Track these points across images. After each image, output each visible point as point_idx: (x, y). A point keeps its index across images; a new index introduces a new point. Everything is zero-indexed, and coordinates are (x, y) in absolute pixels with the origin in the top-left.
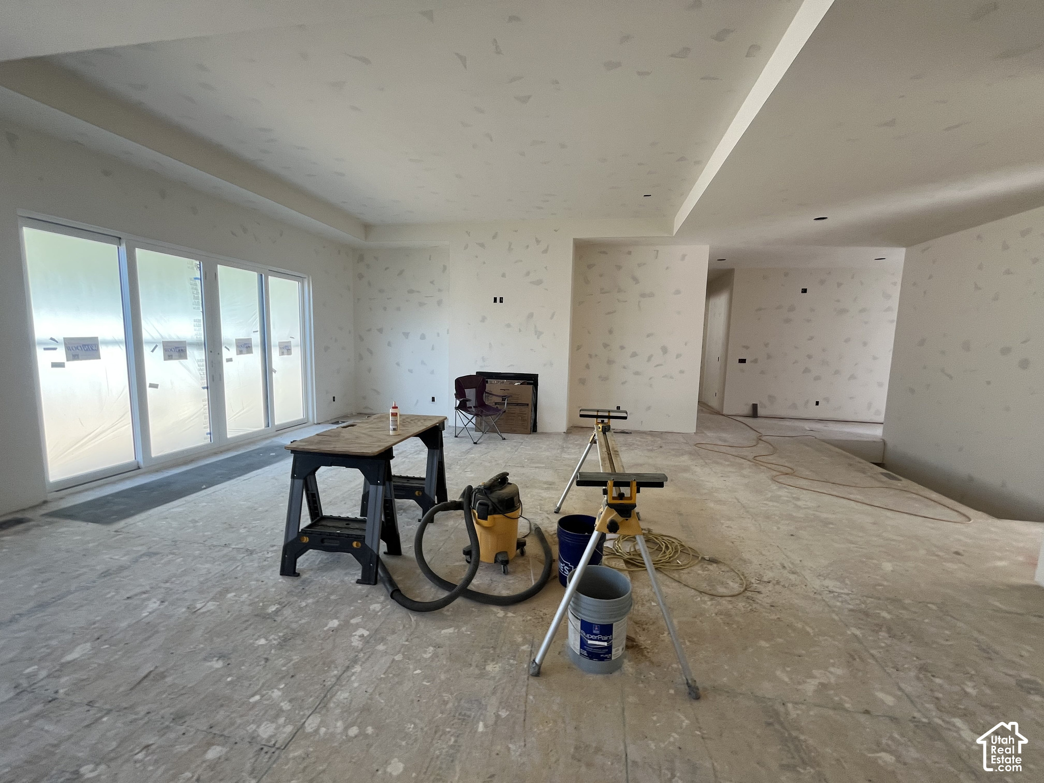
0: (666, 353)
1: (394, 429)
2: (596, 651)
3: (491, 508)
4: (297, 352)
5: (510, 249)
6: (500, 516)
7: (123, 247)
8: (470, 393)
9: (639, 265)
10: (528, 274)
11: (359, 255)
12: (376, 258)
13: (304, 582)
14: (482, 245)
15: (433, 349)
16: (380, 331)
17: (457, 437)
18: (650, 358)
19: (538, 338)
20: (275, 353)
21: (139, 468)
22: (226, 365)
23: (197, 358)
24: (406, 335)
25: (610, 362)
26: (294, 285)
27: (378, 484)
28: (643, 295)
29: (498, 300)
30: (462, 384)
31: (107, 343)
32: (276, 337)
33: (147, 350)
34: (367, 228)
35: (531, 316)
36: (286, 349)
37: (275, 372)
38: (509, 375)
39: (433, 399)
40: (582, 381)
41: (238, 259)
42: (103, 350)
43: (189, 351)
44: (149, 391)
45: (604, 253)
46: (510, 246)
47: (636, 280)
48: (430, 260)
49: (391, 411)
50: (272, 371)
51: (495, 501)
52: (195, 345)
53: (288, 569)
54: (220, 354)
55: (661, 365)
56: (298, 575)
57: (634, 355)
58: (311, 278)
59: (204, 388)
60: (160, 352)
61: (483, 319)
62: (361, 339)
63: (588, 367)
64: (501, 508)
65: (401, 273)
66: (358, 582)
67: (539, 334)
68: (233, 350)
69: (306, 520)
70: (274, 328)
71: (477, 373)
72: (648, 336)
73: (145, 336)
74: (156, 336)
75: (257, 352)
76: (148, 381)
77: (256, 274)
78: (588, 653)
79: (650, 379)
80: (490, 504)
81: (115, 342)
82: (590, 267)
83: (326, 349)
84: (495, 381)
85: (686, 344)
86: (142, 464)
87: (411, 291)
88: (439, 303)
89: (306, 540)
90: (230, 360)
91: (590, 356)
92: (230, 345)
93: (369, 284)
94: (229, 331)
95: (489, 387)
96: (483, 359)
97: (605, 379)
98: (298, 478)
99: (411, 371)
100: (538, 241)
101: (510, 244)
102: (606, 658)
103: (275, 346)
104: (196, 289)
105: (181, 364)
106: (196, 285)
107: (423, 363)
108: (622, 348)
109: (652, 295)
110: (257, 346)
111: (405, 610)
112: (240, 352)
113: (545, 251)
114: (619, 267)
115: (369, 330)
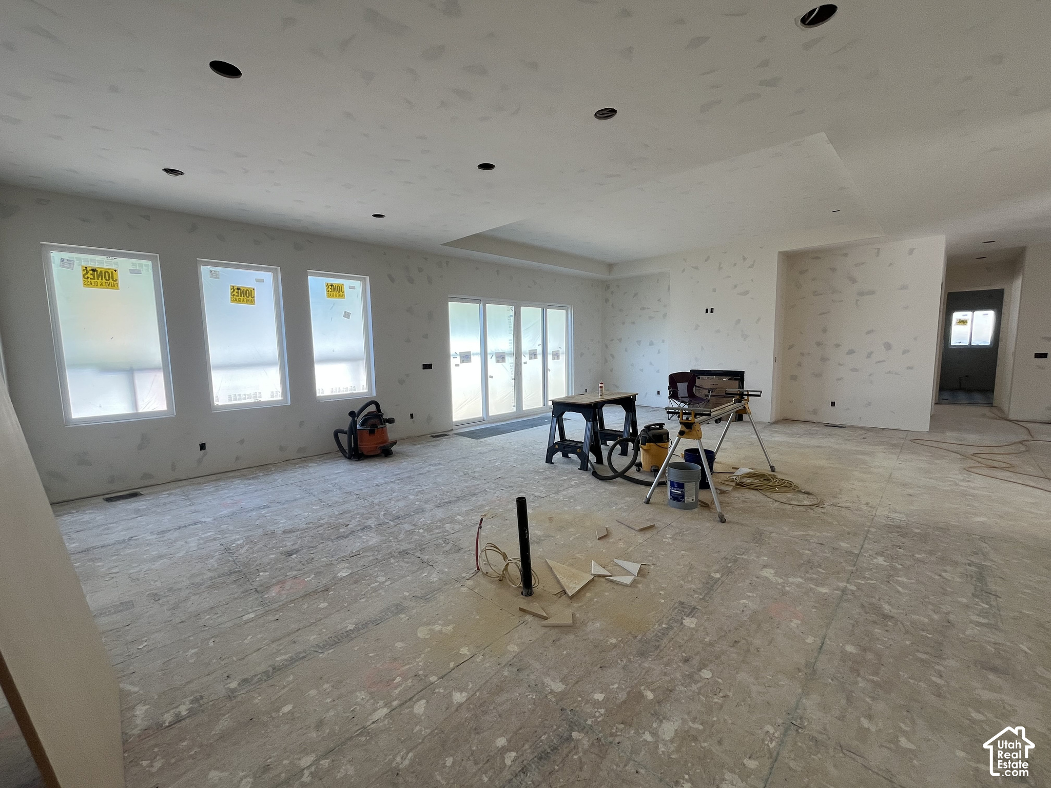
0: (889, 349)
1: (601, 395)
2: (676, 496)
3: (648, 438)
4: (563, 358)
5: (720, 268)
6: (654, 444)
7: (482, 305)
8: (682, 387)
9: (857, 265)
10: (735, 287)
11: (606, 286)
12: (618, 286)
13: (555, 466)
14: (696, 268)
15: (659, 352)
16: (620, 340)
17: (670, 419)
18: (869, 355)
19: (744, 340)
20: (550, 357)
21: (484, 420)
22: (523, 366)
23: (510, 360)
24: (639, 342)
25: (824, 360)
26: (563, 312)
27: (590, 421)
28: (861, 294)
29: (709, 311)
30: (674, 380)
31: (474, 354)
32: (551, 348)
33: (489, 357)
34: (610, 266)
35: (738, 321)
36: (556, 356)
37: (550, 371)
38: (718, 372)
39: (659, 393)
40: (794, 378)
41: (532, 301)
42: (472, 357)
43: (507, 358)
44: (489, 379)
45: (817, 258)
46: (720, 265)
47: (853, 280)
48: (658, 282)
49: (600, 385)
50: (548, 370)
51: (651, 435)
52: (510, 354)
53: (549, 460)
54: (521, 359)
55: (884, 361)
56: (553, 463)
57: (851, 352)
58: (572, 306)
59: (512, 379)
60: (494, 357)
61: (697, 327)
62: (607, 347)
63: (799, 365)
64: (654, 440)
65: (636, 295)
66: (579, 469)
67: (745, 337)
68: (527, 356)
69: (557, 439)
70: (550, 342)
71: (691, 370)
72: (868, 333)
73: (489, 351)
74: (493, 350)
75: (540, 357)
76: (489, 375)
77: (540, 309)
78: (673, 497)
79: (870, 375)
80: (647, 436)
81: (477, 354)
82: (802, 272)
83: (582, 355)
84: (706, 377)
85: (915, 339)
86: (485, 419)
87: (643, 309)
88: (665, 315)
89: (557, 447)
90: (525, 363)
91: (802, 354)
92: (526, 353)
93: (613, 305)
94: (526, 346)
95: (698, 383)
96: (696, 359)
97: (818, 375)
98: (554, 417)
99: (642, 370)
100: (744, 259)
101: (720, 264)
102: (681, 501)
103: (550, 354)
104: (511, 322)
105: (503, 365)
106: (510, 319)
107: (651, 364)
108: (837, 346)
109: (872, 293)
110: (540, 354)
111: (597, 479)
112: (531, 358)
113: (751, 266)
114: (834, 270)
115: (612, 340)
